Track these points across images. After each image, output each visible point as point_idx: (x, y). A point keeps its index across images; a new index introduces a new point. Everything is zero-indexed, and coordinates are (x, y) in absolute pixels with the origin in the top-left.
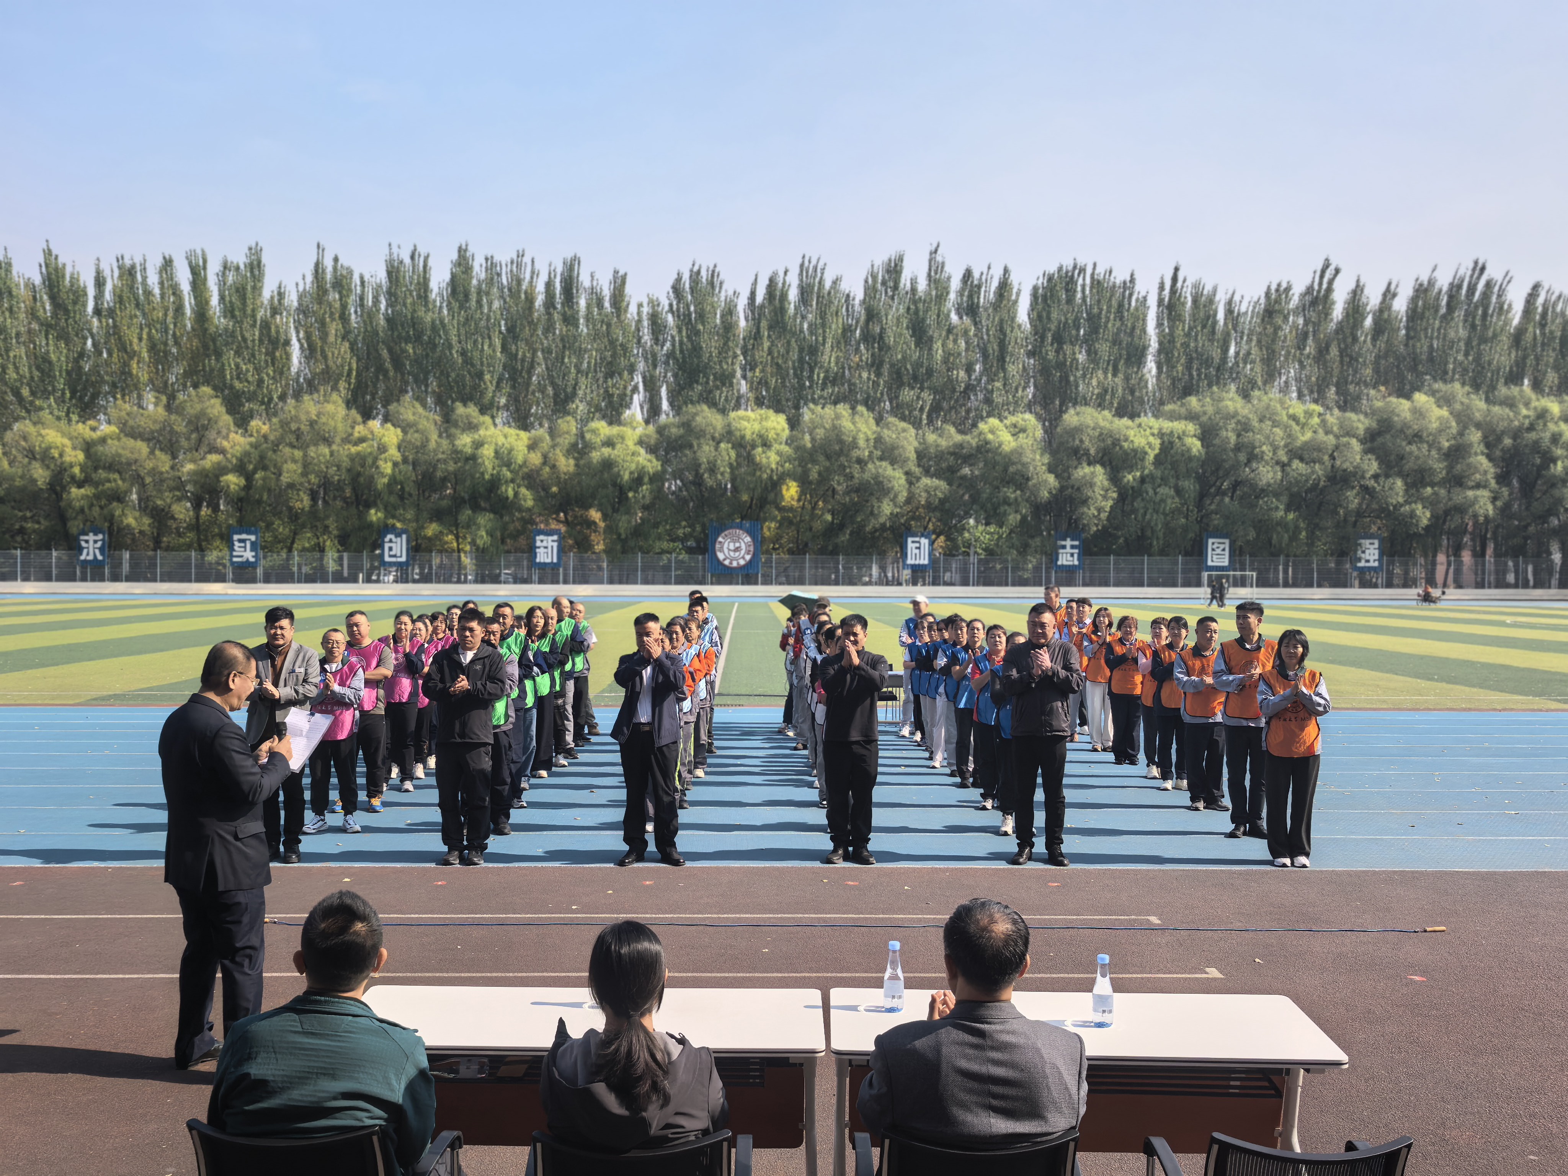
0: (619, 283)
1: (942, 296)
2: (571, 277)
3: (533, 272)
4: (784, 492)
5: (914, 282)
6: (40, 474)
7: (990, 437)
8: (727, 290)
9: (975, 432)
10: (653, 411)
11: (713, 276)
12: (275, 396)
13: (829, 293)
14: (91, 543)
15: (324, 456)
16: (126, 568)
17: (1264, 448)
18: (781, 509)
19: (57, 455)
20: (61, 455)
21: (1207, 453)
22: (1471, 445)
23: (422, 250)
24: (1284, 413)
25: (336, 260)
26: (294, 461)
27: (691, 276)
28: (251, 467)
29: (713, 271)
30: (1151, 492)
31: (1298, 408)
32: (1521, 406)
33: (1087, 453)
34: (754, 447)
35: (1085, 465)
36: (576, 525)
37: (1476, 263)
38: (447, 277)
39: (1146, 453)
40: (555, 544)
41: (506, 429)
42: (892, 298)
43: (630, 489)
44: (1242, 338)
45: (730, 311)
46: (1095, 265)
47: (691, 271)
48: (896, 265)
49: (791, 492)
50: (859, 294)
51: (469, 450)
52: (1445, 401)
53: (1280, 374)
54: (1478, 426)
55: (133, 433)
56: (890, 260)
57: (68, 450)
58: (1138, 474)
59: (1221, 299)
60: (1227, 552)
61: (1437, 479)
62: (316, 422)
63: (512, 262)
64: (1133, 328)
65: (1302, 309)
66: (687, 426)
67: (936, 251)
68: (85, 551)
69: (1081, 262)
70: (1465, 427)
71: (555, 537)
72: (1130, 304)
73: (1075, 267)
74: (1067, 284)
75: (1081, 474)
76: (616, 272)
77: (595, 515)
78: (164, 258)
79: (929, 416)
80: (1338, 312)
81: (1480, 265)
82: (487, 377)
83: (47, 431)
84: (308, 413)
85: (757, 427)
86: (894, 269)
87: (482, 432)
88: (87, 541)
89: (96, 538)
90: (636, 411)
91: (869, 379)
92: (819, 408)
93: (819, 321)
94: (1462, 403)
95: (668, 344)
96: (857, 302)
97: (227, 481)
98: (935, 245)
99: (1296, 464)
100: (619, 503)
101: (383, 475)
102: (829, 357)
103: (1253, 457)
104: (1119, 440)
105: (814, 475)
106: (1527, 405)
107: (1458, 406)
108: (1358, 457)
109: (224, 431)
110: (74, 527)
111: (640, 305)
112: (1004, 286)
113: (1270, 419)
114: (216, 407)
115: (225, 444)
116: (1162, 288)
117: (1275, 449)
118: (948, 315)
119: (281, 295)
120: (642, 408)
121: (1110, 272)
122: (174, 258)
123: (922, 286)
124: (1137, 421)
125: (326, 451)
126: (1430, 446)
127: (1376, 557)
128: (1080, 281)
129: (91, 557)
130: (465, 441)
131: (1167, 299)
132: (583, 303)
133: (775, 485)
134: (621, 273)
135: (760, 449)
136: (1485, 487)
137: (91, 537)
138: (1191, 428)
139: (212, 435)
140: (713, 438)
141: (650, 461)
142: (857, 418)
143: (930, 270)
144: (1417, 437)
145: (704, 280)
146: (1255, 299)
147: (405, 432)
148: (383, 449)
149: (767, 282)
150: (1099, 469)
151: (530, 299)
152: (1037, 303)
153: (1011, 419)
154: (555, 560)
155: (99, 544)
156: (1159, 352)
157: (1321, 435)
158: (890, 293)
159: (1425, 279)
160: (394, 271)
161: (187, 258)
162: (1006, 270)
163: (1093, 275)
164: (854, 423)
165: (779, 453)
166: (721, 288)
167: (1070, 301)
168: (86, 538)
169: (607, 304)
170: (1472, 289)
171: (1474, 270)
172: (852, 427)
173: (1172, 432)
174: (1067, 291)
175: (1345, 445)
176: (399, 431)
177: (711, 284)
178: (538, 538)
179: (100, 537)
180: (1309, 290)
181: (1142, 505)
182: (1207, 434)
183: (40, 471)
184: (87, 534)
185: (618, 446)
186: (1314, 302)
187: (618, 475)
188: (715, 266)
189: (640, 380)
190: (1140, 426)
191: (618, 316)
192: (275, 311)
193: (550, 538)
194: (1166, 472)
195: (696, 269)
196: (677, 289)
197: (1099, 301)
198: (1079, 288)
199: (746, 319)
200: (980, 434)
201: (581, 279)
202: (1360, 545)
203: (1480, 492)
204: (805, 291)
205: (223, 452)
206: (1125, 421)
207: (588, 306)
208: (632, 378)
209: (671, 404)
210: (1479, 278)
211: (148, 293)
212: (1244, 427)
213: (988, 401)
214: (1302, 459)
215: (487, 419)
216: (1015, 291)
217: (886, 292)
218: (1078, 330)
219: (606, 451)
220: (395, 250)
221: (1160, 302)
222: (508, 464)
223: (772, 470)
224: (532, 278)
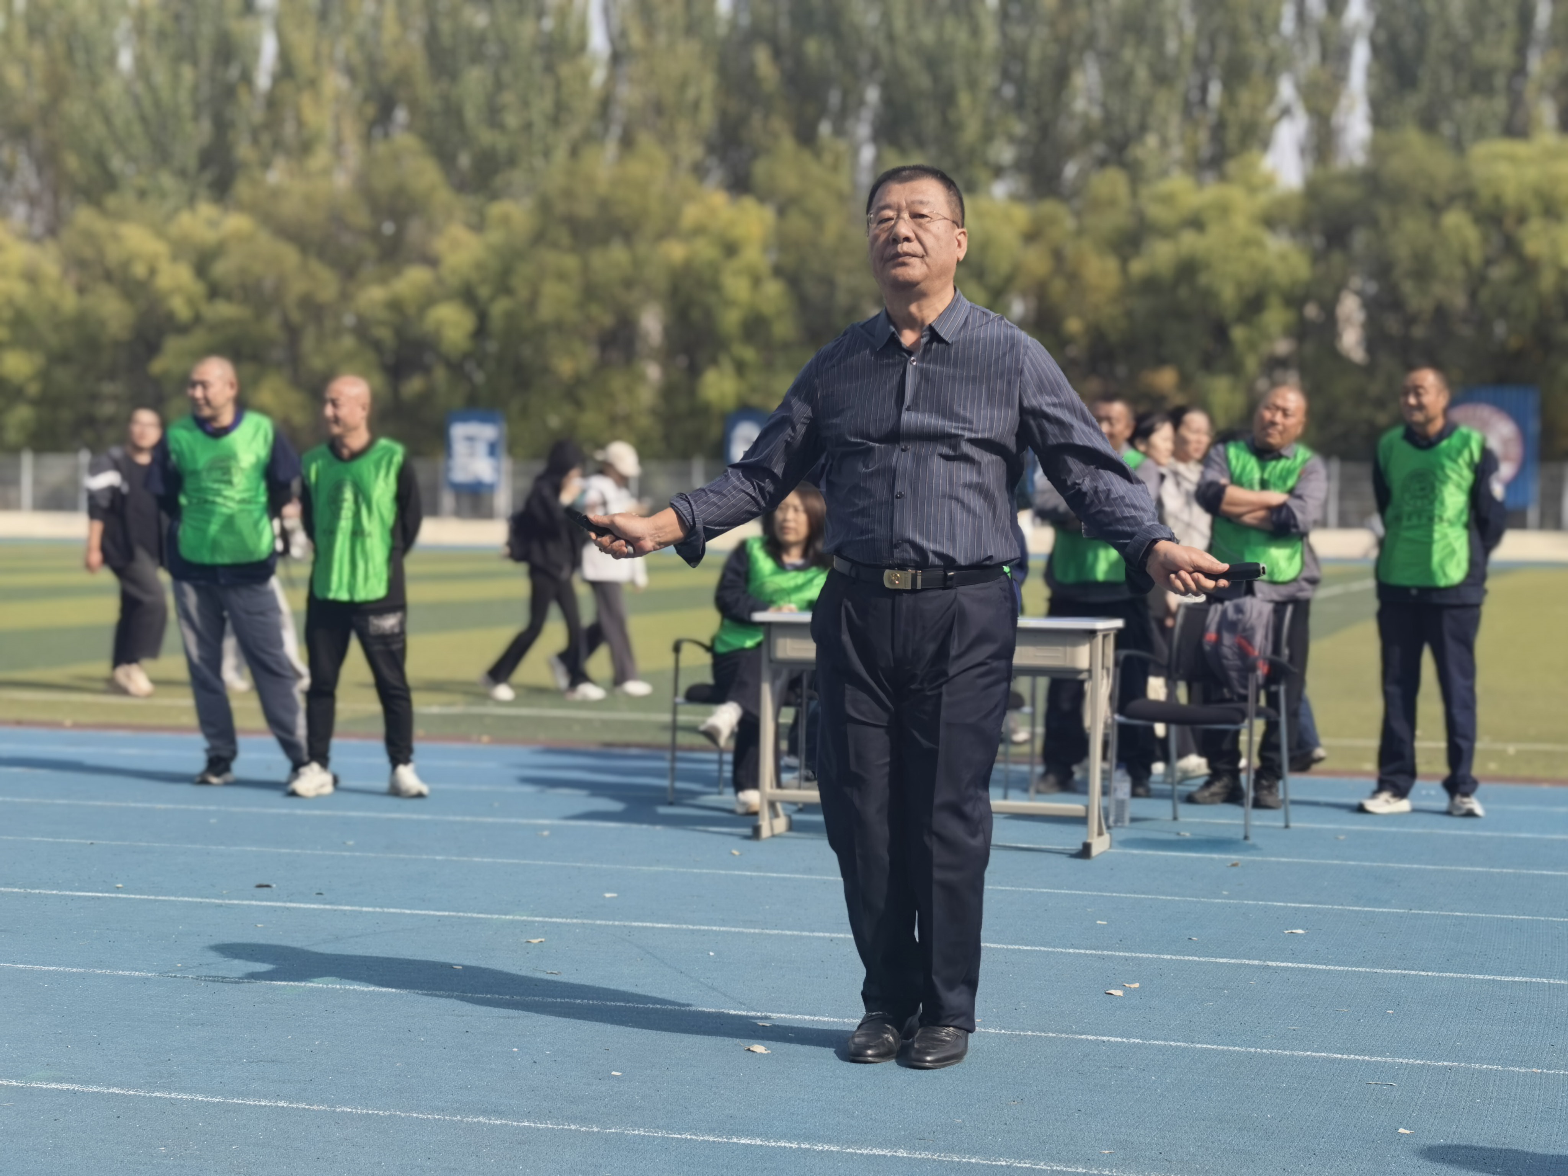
6: (116, 312)
15: (623, 267)
19: (144, 275)
20: (151, 273)
26: (562, 276)
28: (485, 290)
34: (1523, 221)
43: (1238, 322)
55: (278, 229)
57: (164, 263)
62: (607, 198)
83: (127, 228)
97: (439, 320)
101: (734, 304)
109: (440, 219)
115: (439, 244)
125: (626, 256)
140: (1433, 205)
147: (782, 212)
148: (732, 249)
176: (768, 213)
205: (431, 262)
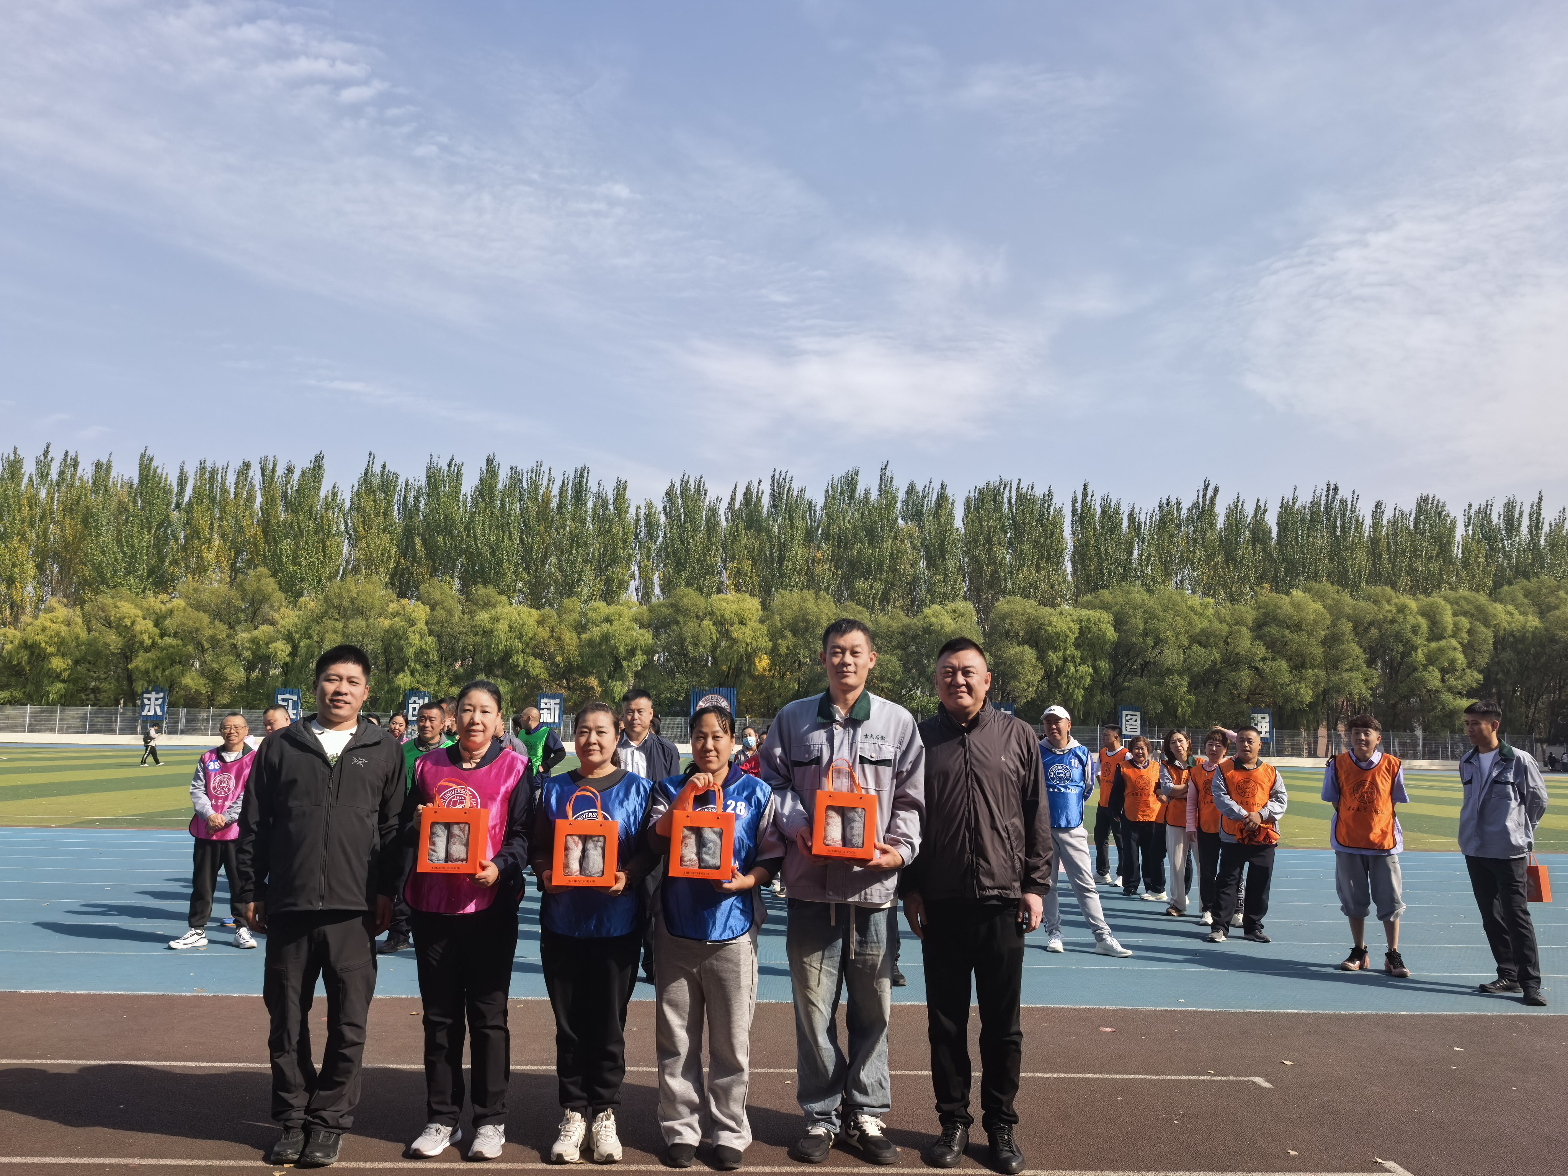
0: (621, 488)
1: (892, 504)
2: (581, 486)
3: (549, 479)
4: (757, 664)
5: (867, 493)
6: (113, 641)
7: (933, 619)
8: (711, 496)
9: (920, 616)
10: (645, 594)
11: (699, 484)
12: (323, 578)
13: (797, 500)
14: (153, 700)
15: (362, 628)
16: (182, 723)
17: (1168, 633)
18: (754, 678)
19: (129, 624)
20: (133, 623)
21: (1119, 637)
22: (1343, 634)
23: (458, 460)
24: (1184, 604)
25: (384, 466)
27: (681, 485)
28: (297, 636)
29: (700, 482)
30: (1072, 669)
31: (1196, 601)
32: (1384, 602)
33: (1017, 634)
34: (731, 625)
35: (1015, 645)
36: (576, 690)
37: (1328, 485)
38: (477, 481)
39: (1067, 636)
40: (557, 707)
41: (521, 607)
42: (849, 505)
43: (625, 659)
44: (1143, 543)
45: (713, 513)
46: (1019, 480)
47: (682, 480)
48: (853, 479)
49: (763, 663)
50: (819, 501)
51: (488, 625)
52: (1319, 596)
53: (1176, 574)
54: (1349, 618)
55: (198, 606)
56: (847, 474)
57: (139, 619)
58: (1061, 654)
59: (1125, 510)
60: (1139, 722)
61: (1316, 663)
62: (356, 599)
63: (532, 470)
64: (1052, 533)
65: (1190, 521)
66: (675, 607)
67: (885, 469)
68: (147, 707)
69: (1006, 478)
70: (1338, 619)
71: (558, 701)
72: (1049, 513)
73: (1001, 482)
74: (995, 496)
75: (1012, 652)
76: (619, 480)
77: (593, 681)
78: (244, 463)
79: (881, 602)
80: (1220, 522)
81: (1332, 487)
82: (506, 564)
83: (122, 603)
84: (349, 591)
85: (735, 607)
86: (851, 482)
87: (498, 609)
88: (149, 699)
89: (157, 696)
90: (632, 594)
91: (830, 570)
92: (788, 593)
93: (787, 522)
94: (1333, 599)
95: (660, 539)
96: (818, 508)
97: (275, 648)
98: (885, 463)
99: (1196, 647)
100: (615, 670)
101: (412, 645)
102: (798, 551)
103: (1159, 641)
104: (1044, 625)
105: (783, 650)
106: (1389, 602)
107: (1329, 602)
108: (1249, 643)
109: (276, 605)
110: (139, 687)
111: (638, 508)
112: (942, 497)
113: (1172, 609)
114: (270, 585)
115: (276, 616)
116: (1075, 500)
117: (1177, 635)
118: (896, 519)
119: (334, 494)
120: (637, 592)
121: (1032, 487)
122: (251, 462)
123: (874, 495)
124: (1058, 609)
125: (364, 623)
126: (1310, 634)
127: (1267, 729)
128: (1006, 494)
129: (152, 713)
130: (483, 617)
131: (1079, 510)
132: (590, 504)
133: (749, 657)
134: (623, 481)
135: (737, 626)
136: (1357, 670)
137: (153, 695)
138: (1106, 616)
139: (266, 608)
140: (698, 617)
141: (642, 635)
142: (820, 602)
143: (881, 483)
144: (1297, 627)
145: (692, 488)
146: (1151, 511)
148: (412, 623)
149: (744, 491)
150: (1027, 647)
151: (546, 502)
152: (969, 511)
153: (951, 606)
154: (557, 721)
155: (160, 701)
156: (1074, 553)
157: (1216, 625)
158: (847, 502)
159: (1289, 496)
160: (432, 477)
161: (261, 463)
162: (943, 487)
163: (1018, 488)
164: (818, 606)
165: (754, 630)
166: (705, 495)
167: (998, 509)
168: (149, 696)
169: (611, 507)
170: (1329, 506)
171: (1328, 491)
172: (816, 609)
173: (1089, 619)
174: (995, 502)
175: (1237, 632)
176: (427, 608)
177: (698, 491)
178: (542, 701)
179: (161, 695)
180: (1195, 505)
181: (1065, 680)
182: (1119, 623)
183: (114, 637)
184: (150, 693)
185: (615, 623)
186: (1201, 515)
187: (615, 648)
188: (701, 477)
189: (637, 568)
190: (1061, 613)
191: (620, 516)
192: (328, 506)
193: (553, 701)
194: (1085, 654)
195: (686, 477)
196: (670, 496)
197: (1023, 512)
198: (1006, 500)
199: (726, 520)
200: (925, 617)
201: (589, 485)
202: (1253, 718)
203: (1353, 674)
204: (775, 497)
205: (272, 623)
206: (1047, 610)
207: (594, 509)
208: (630, 568)
209: (662, 589)
210: (1334, 497)
211: (224, 491)
212: (1150, 616)
213: (930, 591)
214: (1200, 644)
215: (504, 598)
216: (951, 501)
217: (844, 501)
218: (1006, 533)
219: (605, 626)
220: (435, 459)
221: (1074, 511)
222: (520, 637)
223: (747, 645)
224: (548, 484)
